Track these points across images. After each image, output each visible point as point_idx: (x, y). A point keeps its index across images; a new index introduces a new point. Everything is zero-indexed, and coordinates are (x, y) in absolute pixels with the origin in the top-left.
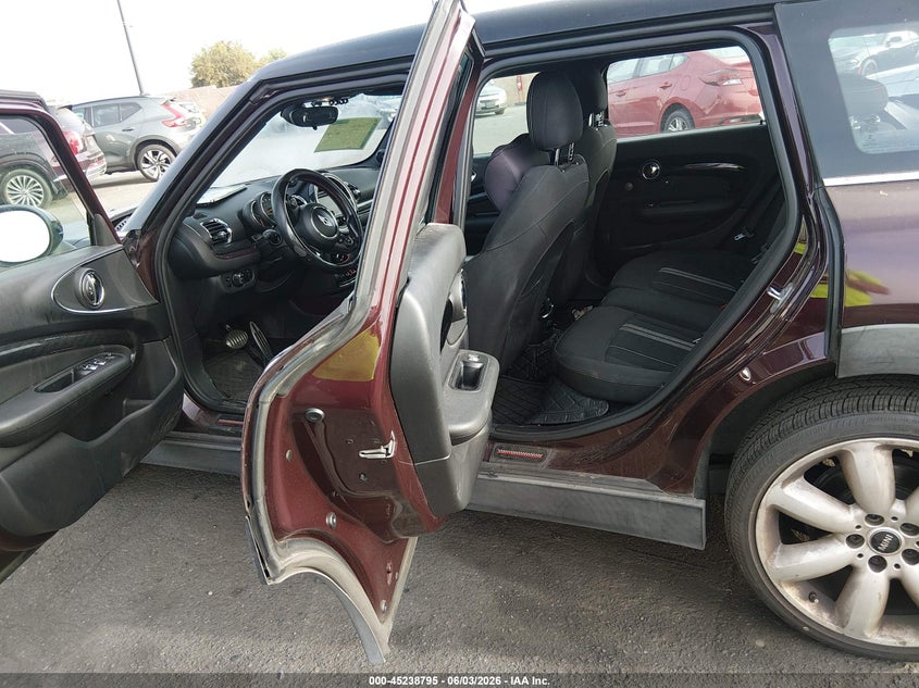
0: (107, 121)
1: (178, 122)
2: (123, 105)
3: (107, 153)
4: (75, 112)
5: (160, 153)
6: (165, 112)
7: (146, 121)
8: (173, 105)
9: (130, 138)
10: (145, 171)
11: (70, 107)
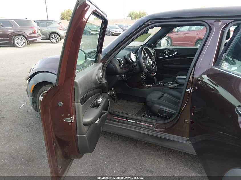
0: (43, 26)
1: (62, 28)
2: (48, 22)
3: (43, 34)
4: (36, 22)
5: (56, 36)
6: (58, 25)
7: (53, 27)
8: (61, 24)
9: (49, 31)
10: (51, 40)
11: (34, 21)
